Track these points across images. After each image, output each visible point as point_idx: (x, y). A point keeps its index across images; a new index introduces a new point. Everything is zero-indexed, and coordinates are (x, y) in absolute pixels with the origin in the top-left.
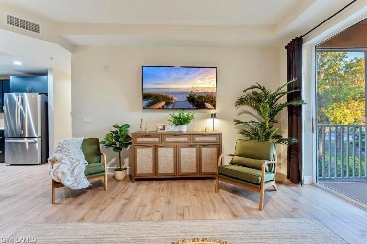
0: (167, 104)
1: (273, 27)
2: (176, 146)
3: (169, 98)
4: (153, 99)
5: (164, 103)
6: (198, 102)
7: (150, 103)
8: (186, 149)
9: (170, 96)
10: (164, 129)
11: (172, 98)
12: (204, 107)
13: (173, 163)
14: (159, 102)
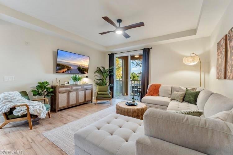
0: (68, 70)
1: (107, 47)
2: (77, 91)
3: (69, 67)
4: (61, 66)
5: (66, 69)
6: (82, 71)
7: (59, 69)
8: (81, 92)
9: (70, 67)
10: (68, 83)
11: (70, 68)
12: (84, 73)
13: (75, 99)
14: (64, 68)
